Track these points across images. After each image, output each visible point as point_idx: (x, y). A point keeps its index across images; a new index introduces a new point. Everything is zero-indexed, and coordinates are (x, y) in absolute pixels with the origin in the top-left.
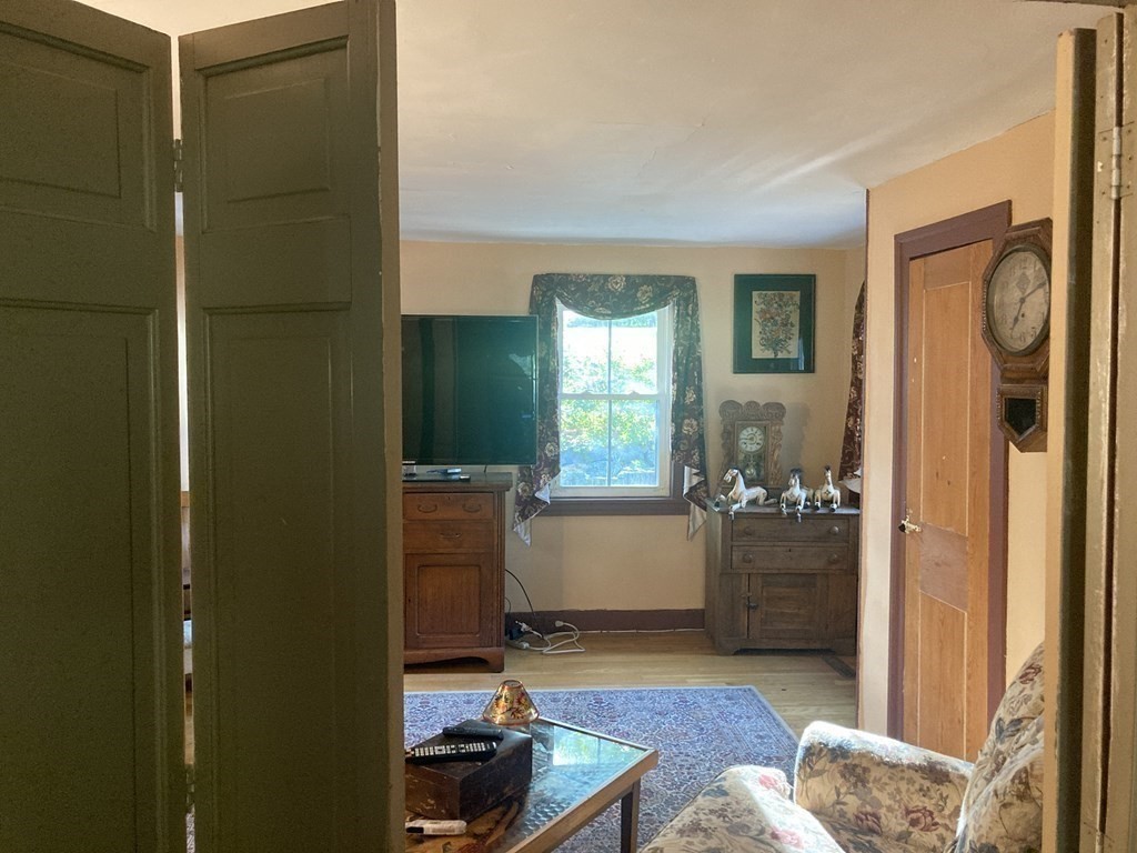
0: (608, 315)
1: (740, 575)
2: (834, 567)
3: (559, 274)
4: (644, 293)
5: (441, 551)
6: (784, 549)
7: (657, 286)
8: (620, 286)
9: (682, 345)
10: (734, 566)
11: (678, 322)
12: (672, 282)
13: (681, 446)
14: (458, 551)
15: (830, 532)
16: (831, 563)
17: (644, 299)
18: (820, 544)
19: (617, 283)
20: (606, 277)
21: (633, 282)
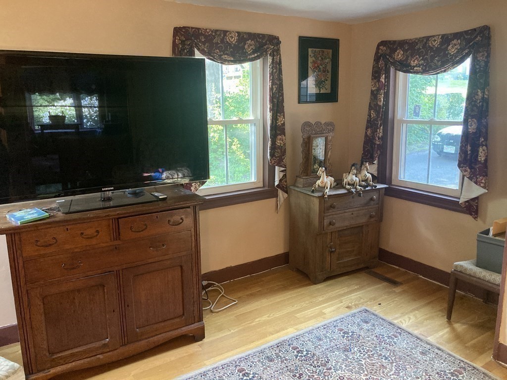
0: (232, 61)
1: (327, 233)
2: (372, 220)
3: (192, 28)
4: (250, 46)
5: (150, 261)
6: (350, 213)
7: (257, 41)
8: (234, 40)
9: (276, 84)
10: (325, 229)
11: (272, 68)
12: (266, 39)
13: (276, 154)
14: (166, 257)
15: (372, 199)
16: (371, 217)
17: (249, 51)
18: (366, 207)
19: (232, 37)
20: (225, 32)
21: (243, 37)
